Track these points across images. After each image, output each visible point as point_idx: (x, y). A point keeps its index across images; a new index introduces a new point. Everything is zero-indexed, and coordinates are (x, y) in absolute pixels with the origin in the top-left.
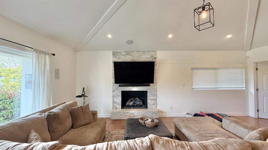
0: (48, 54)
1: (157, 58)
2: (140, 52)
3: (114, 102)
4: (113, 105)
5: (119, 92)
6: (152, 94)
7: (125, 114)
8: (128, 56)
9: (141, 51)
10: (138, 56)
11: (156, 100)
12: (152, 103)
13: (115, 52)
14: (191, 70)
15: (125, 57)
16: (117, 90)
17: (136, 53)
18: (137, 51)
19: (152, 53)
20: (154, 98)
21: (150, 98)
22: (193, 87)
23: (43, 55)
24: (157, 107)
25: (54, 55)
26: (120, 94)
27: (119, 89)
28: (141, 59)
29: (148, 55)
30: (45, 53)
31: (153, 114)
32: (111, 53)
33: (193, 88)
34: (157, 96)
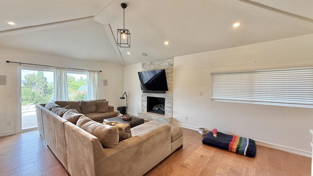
0: (97, 72)
1: (174, 65)
2: (159, 61)
3: (142, 105)
4: (142, 107)
5: (146, 98)
6: (169, 101)
7: (146, 116)
8: (152, 66)
9: (161, 60)
10: (158, 65)
11: (172, 108)
12: (168, 110)
13: (143, 64)
14: (211, 76)
15: (149, 67)
16: (144, 96)
17: (157, 62)
18: (157, 60)
19: (169, 60)
20: (170, 105)
21: (167, 105)
22: (214, 98)
23: (93, 73)
24: (172, 115)
25: (101, 71)
26: (146, 99)
27: (145, 95)
28: (161, 67)
29: (166, 63)
30: (94, 72)
31: (165, 121)
32: (141, 64)
33: (212, 99)
34: (173, 104)
